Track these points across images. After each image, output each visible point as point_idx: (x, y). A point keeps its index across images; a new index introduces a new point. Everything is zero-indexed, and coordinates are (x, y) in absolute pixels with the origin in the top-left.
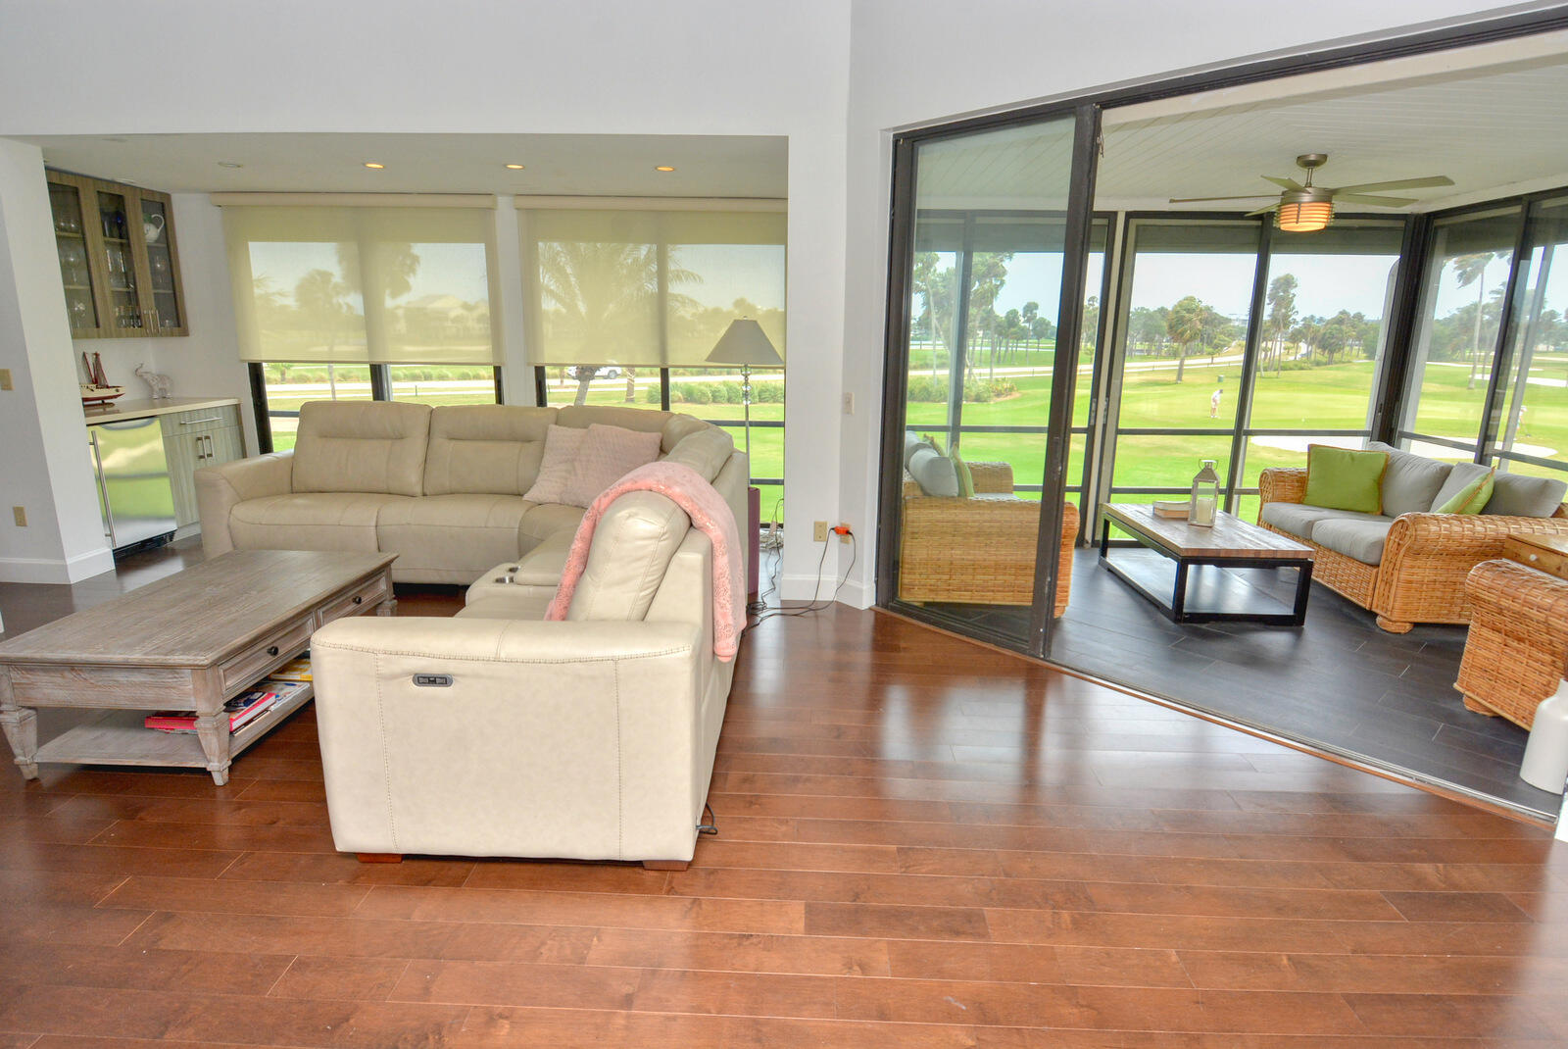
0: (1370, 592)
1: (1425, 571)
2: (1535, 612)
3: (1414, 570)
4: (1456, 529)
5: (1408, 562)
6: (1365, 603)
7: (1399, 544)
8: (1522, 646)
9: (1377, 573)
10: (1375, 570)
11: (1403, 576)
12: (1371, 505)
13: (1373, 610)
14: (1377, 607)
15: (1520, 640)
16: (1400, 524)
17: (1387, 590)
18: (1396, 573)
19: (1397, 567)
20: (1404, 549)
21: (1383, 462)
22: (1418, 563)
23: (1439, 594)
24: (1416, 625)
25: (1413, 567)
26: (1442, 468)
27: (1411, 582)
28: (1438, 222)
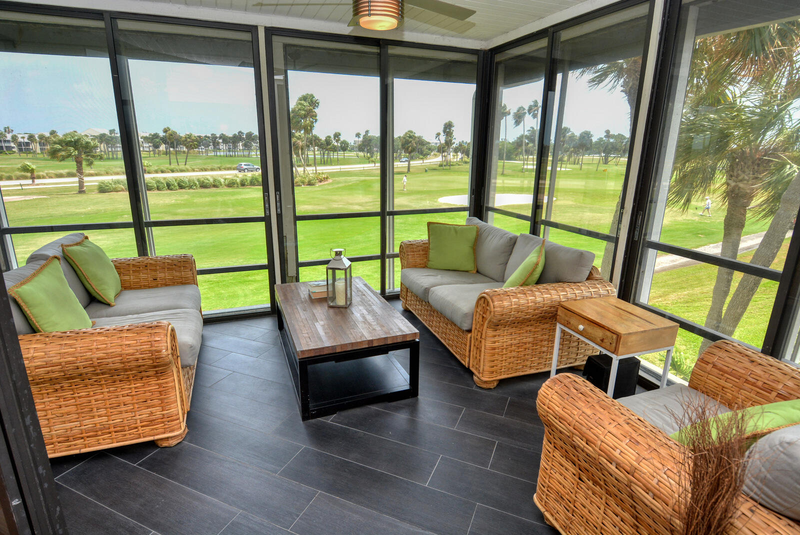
0: (467, 354)
1: (505, 338)
2: (613, 467)
3: (496, 339)
4: (522, 302)
5: (490, 333)
6: (464, 361)
7: (483, 317)
8: (598, 489)
9: (471, 338)
10: (469, 335)
11: (489, 344)
12: (470, 266)
13: (471, 369)
14: (473, 367)
15: (595, 483)
16: (483, 300)
17: (478, 354)
18: (483, 341)
19: (483, 337)
20: (487, 322)
21: (474, 233)
22: (498, 333)
23: (514, 354)
24: (502, 382)
25: (495, 336)
26: (511, 239)
27: (494, 349)
28: (499, 58)
